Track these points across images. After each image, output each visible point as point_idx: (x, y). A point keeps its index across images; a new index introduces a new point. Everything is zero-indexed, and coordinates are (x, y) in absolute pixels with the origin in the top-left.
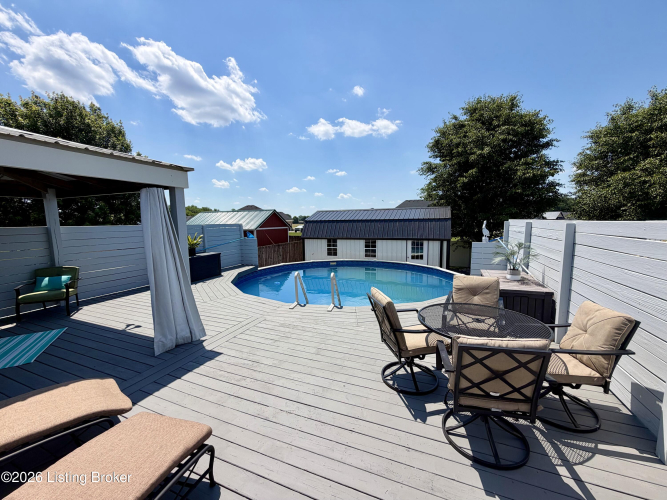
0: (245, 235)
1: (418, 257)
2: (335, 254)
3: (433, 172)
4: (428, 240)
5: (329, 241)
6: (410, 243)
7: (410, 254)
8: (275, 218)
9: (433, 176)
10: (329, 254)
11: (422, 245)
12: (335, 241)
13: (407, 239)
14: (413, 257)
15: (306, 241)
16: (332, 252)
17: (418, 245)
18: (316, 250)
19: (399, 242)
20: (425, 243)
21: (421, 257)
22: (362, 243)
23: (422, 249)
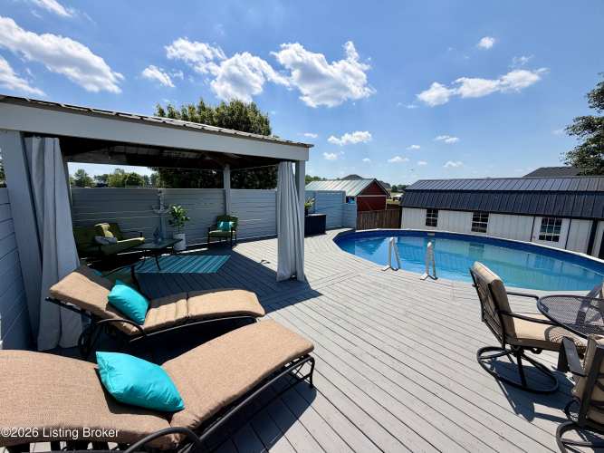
0: (347, 201)
1: (549, 238)
2: (435, 225)
3: (594, 130)
4: (571, 218)
5: (429, 210)
6: (539, 220)
7: (537, 232)
8: (376, 187)
9: (592, 136)
10: (428, 224)
11: (559, 223)
12: (436, 211)
13: (535, 215)
14: (541, 238)
15: (404, 210)
16: (431, 222)
17: (551, 224)
18: (414, 219)
19: (522, 218)
20: (565, 223)
21: (556, 239)
22: (470, 215)
23: (558, 229)
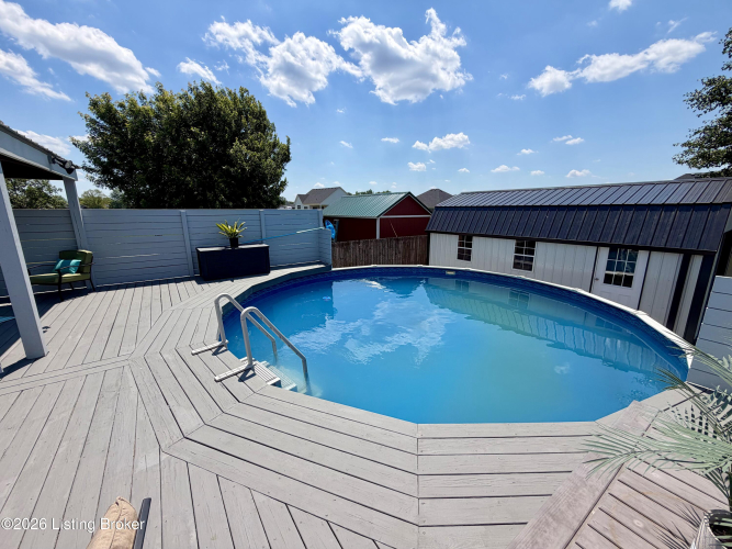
1: (618, 281)
2: (469, 259)
4: (650, 249)
5: (462, 237)
6: (604, 253)
7: (602, 271)
8: (411, 203)
10: (460, 257)
11: (634, 258)
13: (599, 245)
14: (608, 279)
15: (432, 236)
16: (464, 255)
17: (623, 258)
18: (443, 251)
19: (580, 249)
20: (642, 256)
21: (628, 282)
22: (512, 244)
23: (632, 264)
